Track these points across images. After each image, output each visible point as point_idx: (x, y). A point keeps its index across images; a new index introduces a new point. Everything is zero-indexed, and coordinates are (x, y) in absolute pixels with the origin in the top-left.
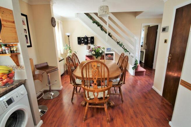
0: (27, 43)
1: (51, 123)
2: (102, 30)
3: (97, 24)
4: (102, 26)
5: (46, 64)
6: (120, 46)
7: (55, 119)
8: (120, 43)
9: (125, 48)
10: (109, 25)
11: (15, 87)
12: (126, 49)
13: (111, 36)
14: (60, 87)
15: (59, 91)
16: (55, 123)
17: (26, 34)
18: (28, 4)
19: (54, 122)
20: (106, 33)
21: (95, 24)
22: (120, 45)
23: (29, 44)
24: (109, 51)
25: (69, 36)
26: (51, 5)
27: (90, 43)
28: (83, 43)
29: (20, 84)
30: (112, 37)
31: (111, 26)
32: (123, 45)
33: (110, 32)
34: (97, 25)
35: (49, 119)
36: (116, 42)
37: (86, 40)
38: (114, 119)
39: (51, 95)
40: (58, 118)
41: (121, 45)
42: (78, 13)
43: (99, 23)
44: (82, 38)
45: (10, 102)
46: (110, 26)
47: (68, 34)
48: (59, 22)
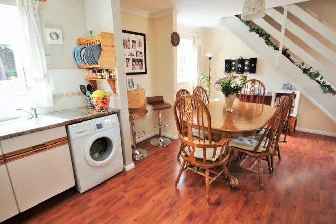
0: (142, 69)
1: (142, 171)
2: (267, 43)
3: (258, 33)
4: (269, 36)
5: (160, 99)
6: (309, 78)
7: (148, 169)
8: (311, 71)
9: (327, 83)
10: (286, 30)
11: (108, 114)
12: (329, 87)
13: (288, 56)
14: (174, 135)
15: (172, 140)
16: (145, 172)
17: (141, 58)
18: (149, 19)
19: (145, 170)
20: (277, 49)
21: (254, 33)
22: (311, 75)
23: (143, 71)
24: (288, 89)
25: (210, 59)
26: (173, 16)
27: (247, 71)
28: (234, 71)
29: (114, 113)
30: (291, 57)
31: (291, 34)
32: (320, 77)
33: (287, 47)
34: (257, 35)
35: (142, 166)
36: (302, 69)
37: (240, 66)
38: (221, 205)
39: (160, 141)
40: (151, 170)
41: (314, 76)
42: (223, 17)
43: (262, 30)
44: (233, 61)
45: (99, 126)
46: (288, 34)
47: (209, 55)
48: (196, 36)
